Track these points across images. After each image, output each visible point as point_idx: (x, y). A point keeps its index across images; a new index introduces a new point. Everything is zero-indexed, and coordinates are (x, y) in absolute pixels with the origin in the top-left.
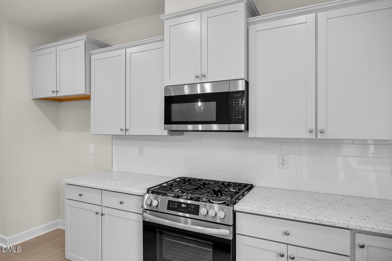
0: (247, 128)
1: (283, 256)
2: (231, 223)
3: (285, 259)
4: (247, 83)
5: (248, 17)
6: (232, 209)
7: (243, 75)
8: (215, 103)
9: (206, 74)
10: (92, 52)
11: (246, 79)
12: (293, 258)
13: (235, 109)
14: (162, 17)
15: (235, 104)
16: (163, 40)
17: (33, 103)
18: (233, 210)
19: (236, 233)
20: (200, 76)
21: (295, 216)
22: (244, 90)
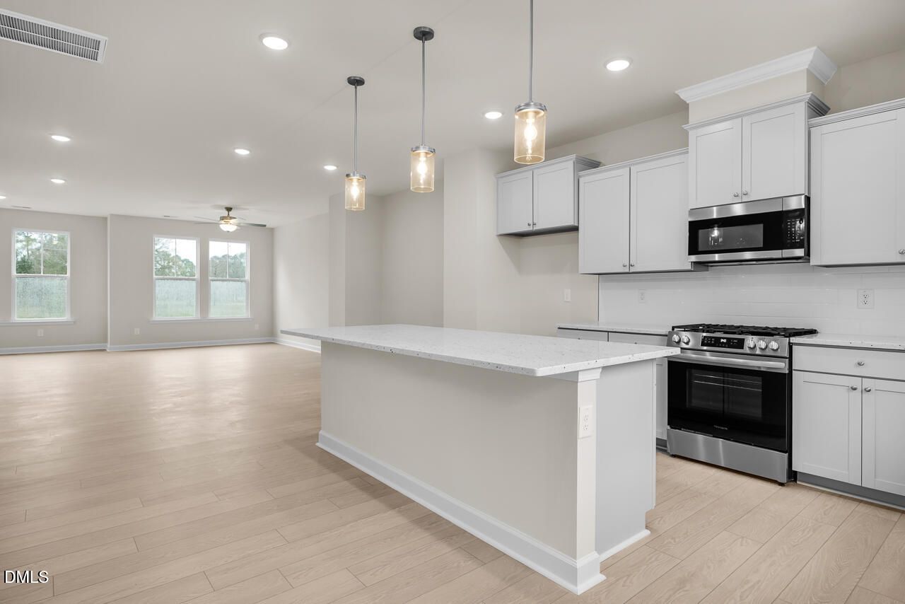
0: (808, 253)
1: (855, 389)
2: (786, 354)
3: (858, 393)
4: (808, 199)
5: (811, 117)
6: (788, 341)
7: (802, 189)
8: (762, 225)
9: (749, 191)
10: (581, 173)
11: (807, 194)
12: (869, 391)
13: (791, 231)
14: (685, 127)
15: (791, 225)
16: (687, 152)
17: (497, 240)
18: (789, 343)
19: (793, 368)
20: (740, 195)
21: (872, 343)
22: (804, 207)
